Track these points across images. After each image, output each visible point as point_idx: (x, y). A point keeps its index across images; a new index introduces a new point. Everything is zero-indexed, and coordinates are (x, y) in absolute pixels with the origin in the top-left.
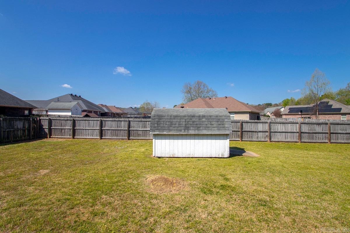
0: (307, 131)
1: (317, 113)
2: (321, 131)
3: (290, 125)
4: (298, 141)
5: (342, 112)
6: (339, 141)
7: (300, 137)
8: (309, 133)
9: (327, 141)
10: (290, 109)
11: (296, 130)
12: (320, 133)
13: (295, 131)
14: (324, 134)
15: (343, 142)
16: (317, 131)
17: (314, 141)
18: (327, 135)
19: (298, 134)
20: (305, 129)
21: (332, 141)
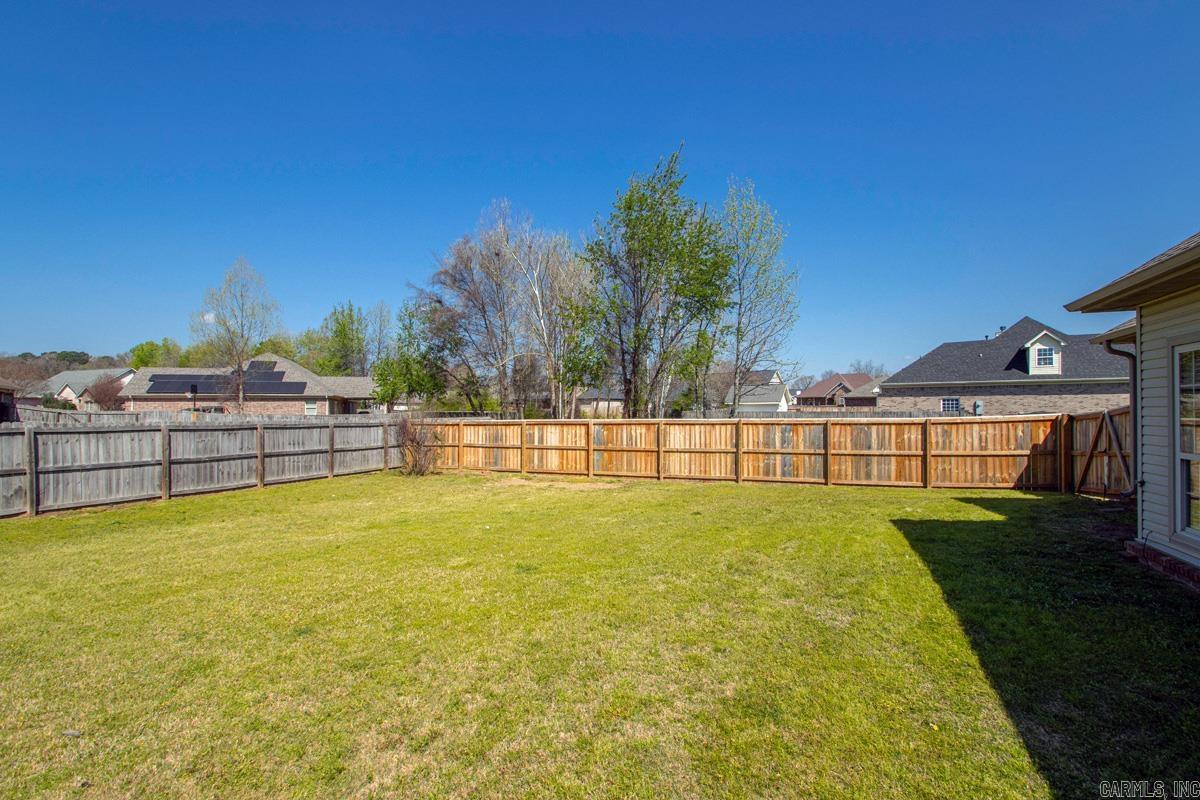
0: (193, 457)
1: (241, 395)
2: (238, 452)
3: (126, 437)
4: (159, 493)
5: (307, 392)
6: (287, 476)
7: (168, 479)
8: (198, 462)
9: (253, 481)
10: (154, 378)
11: (153, 454)
12: (234, 459)
13: (147, 458)
14: (245, 461)
15: (296, 477)
16: (224, 453)
17: (215, 486)
18: (255, 463)
19: (158, 468)
20: (185, 446)
21: (269, 479)
